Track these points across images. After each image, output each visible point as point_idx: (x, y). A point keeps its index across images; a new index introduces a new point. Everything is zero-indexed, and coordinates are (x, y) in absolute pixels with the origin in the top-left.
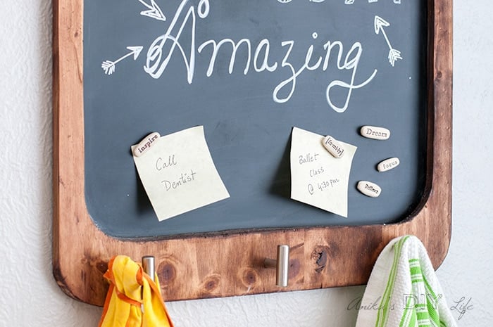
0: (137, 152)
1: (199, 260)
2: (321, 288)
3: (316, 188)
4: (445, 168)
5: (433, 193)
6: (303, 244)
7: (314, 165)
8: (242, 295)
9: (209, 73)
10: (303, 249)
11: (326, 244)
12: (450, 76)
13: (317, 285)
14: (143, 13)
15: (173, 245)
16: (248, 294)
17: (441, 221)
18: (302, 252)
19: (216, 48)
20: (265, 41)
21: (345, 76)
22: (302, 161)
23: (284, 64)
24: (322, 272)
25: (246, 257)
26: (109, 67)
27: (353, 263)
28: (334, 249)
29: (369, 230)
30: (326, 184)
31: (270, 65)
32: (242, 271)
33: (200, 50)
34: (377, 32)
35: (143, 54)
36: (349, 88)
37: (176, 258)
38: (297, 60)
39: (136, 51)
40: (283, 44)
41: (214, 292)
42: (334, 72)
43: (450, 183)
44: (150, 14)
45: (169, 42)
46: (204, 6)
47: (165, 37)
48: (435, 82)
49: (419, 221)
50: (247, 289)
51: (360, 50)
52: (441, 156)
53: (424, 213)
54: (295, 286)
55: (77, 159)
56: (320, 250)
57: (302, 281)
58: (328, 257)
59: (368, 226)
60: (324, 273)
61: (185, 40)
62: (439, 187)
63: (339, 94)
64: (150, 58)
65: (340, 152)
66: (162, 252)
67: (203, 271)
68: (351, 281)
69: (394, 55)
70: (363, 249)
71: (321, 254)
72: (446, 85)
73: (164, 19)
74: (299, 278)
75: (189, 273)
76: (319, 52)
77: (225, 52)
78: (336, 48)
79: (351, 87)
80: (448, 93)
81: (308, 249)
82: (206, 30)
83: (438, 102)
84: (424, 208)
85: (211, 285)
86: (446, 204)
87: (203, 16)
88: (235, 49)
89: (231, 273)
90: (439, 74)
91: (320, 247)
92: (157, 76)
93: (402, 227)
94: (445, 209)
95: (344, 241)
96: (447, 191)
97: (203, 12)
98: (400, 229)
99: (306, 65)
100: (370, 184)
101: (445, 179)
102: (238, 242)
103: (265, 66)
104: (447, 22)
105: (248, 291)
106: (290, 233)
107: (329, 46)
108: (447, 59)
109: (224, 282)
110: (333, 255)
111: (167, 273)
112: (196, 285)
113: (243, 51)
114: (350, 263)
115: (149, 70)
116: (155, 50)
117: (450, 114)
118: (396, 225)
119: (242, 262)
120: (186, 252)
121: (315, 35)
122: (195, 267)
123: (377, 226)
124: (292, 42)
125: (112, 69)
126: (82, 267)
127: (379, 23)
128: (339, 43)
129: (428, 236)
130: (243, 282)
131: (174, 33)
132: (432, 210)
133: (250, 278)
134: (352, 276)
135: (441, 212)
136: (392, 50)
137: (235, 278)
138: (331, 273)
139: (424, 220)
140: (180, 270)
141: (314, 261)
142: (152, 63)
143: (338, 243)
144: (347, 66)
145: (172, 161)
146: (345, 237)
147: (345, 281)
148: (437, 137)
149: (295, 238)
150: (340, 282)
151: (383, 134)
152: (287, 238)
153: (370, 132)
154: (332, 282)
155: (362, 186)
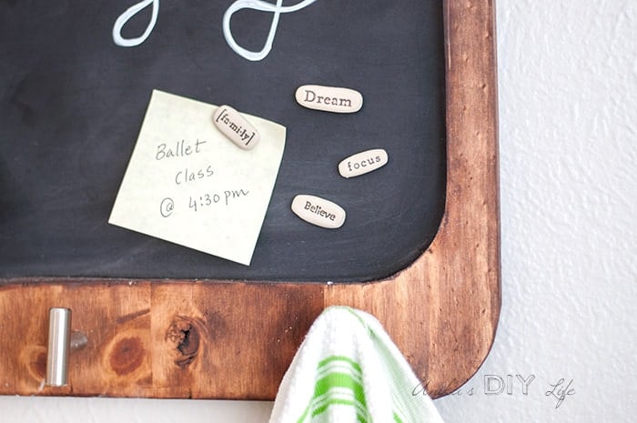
2: (190, 398)
3: (181, 206)
4: (478, 171)
5: (448, 227)
6: (148, 311)
7: (193, 163)
8: (30, 395)
10: (149, 319)
11: (196, 313)
13: (180, 388)
16: (41, 394)
17: (469, 282)
18: (146, 325)
22: (163, 153)
24: (191, 367)
27: (257, 354)
28: (217, 324)
29: (292, 295)
30: (211, 199)
32: (27, 352)
36: (274, 13)
49: (414, 282)
50: (38, 384)
52: (467, 144)
53: (427, 264)
54: (132, 388)
56: (183, 325)
57: (149, 381)
58: (203, 340)
59: (290, 285)
60: (196, 369)
62: (465, 210)
63: (251, 27)
65: (247, 137)
68: (256, 391)
70: (280, 330)
71: (187, 333)
74: (141, 374)
79: (278, 9)
80: (479, 12)
81: (160, 318)
83: (454, 32)
84: (427, 254)
86: (483, 246)
89: (8, 353)
91: (184, 319)
93: (372, 291)
94: (481, 259)
95: (236, 311)
96: (485, 219)
98: (366, 294)
100: (315, 201)
101: (477, 195)
102: (20, 300)
105: (41, 389)
106: (122, 289)
110: (213, 336)
114: (251, 355)
117: (485, 55)
118: (359, 286)
119: (28, 336)
123: (310, 285)
129: (437, 313)
130: (31, 372)
132: (447, 260)
134: (256, 381)
135: (470, 265)
137: (15, 363)
138: (208, 368)
139: (427, 279)
141: (171, 345)
143: (223, 311)
146: (237, 302)
147: (244, 391)
148: (454, 104)
149: (131, 299)
150: (230, 390)
151: (346, 100)
152: (115, 299)
153: (313, 96)
154: (213, 390)
155: (300, 205)
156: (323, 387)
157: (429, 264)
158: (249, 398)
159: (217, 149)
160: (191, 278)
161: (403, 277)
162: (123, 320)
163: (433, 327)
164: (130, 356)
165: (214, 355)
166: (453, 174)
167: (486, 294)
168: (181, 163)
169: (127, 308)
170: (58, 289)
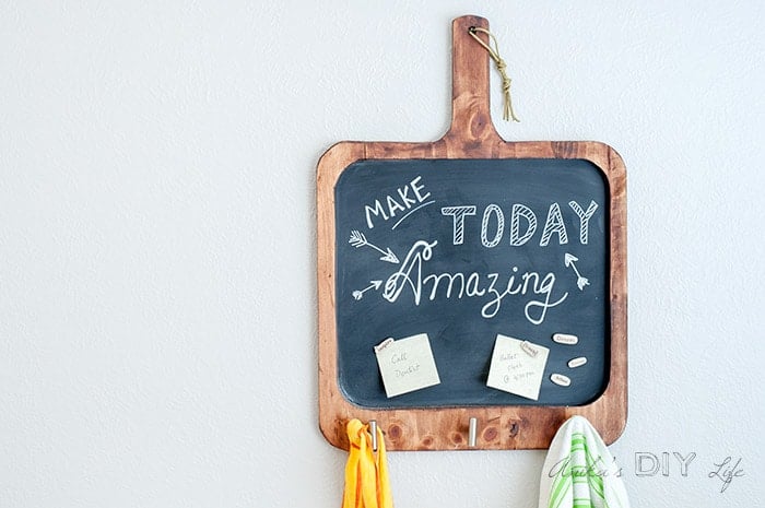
0: (376, 351)
1: (419, 424)
2: (515, 449)
3: (511, 378)
4: (621, 367)
5: (610, 386)
6: (499, 417)
7: (514, 362)
9: (432, 297)
10: (499, 421)
11: (518, 418)
12: (625, 298)
13: (511, 446)
14: (382, 259)
15: (400, 414)
17: (617, 406)
18: (499, 423)
19: (437, 280)
20: (475, 274)
21: (541, 297)
22: (503, 358)
23: (490, 290)
24: (515, 438)
25: (454, 424)
26: (357, 295)
27: (540, 433)
28: (526, 422)
29: (554, 410)
31: (479, 291)
32: (452, 433)
33: (424, 282)
34: (568, 265)
35: (382, 287)
36: (544, 307)
37: (402, 423)
38: (501, 287)
39: (377, 284)
40: (490, 276)
41: (430, 447)
42: (531, 295)
43: (626, 378)
44: (387, 259)
45: (401, 278)
46: (427, 252)
47: (398, 274)
48: (612, 303)
49: (598, 405)
50: (455, 446)
51: (553, 279)
52: (617, 356)
54: (493, 447)
55: (331, 356)
56: (513, 423)
57: (499, 443)
58: (520, 428)
59: (553, 407)
60: (517, 439)
61: (413, 276)
62: (616, 380)
63: (535, 311)
64: (387, 288)
65: (535, 353)
66: (392, 418)
67: (422, 432)
68: (540, 446)
69: (582, 282)
71: (514, 425)
72: (622, 304)
73: (398, 262)
74: (496, 441)
75: (411, 434)
76: (518, 281)
77: (444, 283)
78: (532, 279)
79: (546, 305)
80: (623, 311)
81: (504, 420)
82: (429, 268)
84: (603, 395)
85: (427, 442)
86: (623, 393)
87: (426, 259)
88: (452, 280)
89: (443, 435)
90: (615, 297)
91: (513, 420)
92: (392, 300)
93: (583, 409)
94: (622, 397)
95: (533, 417)
96: (624, 383)
97: (427, 256)
99: (508, 290)
100: (560, 376)
101: (621, 375)
103: (475, 291)
104: (622, 258)
105: (456, 448)
106: (489, 409)
107: (527, 276)
108: (622, 285)
109: (437, 440)
110: (524, 426)
111: (395, 432)
112: (417, 441)
113: (457, 283)
114: (538, 433)
115: (386, 296)
116: (391, 282)
117: (624, 326)
118: (578, 407)
119: (452, 428)
120: (408, 419)
121: (515, 269)
122: (416, 429)
123: (561, 407)
124: (497, 275)
125: (360, 296)
126: (335, 425)
127: (569, 259)
128: (536, 274)
130: (452, 441)
131: (404, 271)
132: (610, 397)
133: (458, 439)
134: (540, 442)
135: (618, 399)
136: (580, 278)
137: (446, 438)
138: (522, 438)
139: (603, 404)
140: (404, 431)
141: (508, 430)
142: (389, 292)
143: (528, 418)
144: (542, 290)
145: (403, 358)
146: (534, 414)
147: (535, 446)
148: (613, 343)
149: (493, 413)
150: (530, 446)
151: (572, 340)
152: (486, 413)
153: (559, 338)
154: (524, 446)
155: (554, 377)
156: (573, 443)
157: (603, 398)
158: (537, 449)
159: (522, 357)
160: (516, 405)
161: (594, 404)
162: (489, 421)
163: (604, 422)
164: (492, 435)
165: (523, 433)
166: (612, 367)
167: (624, 410)
168: (509, 362)
169: (491, 417)
170: (464, 410)
